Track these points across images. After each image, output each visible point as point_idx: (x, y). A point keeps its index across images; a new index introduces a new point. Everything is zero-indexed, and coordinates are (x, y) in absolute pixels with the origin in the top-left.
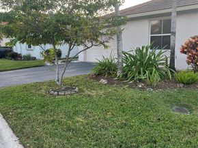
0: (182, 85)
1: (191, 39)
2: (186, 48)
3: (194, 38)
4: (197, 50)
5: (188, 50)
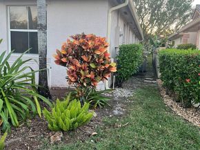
0: (59, 136)
1: (72, 40)
2: (65, 56)
3: (76, 39)
4: (82, 60)
5: (68, 59)
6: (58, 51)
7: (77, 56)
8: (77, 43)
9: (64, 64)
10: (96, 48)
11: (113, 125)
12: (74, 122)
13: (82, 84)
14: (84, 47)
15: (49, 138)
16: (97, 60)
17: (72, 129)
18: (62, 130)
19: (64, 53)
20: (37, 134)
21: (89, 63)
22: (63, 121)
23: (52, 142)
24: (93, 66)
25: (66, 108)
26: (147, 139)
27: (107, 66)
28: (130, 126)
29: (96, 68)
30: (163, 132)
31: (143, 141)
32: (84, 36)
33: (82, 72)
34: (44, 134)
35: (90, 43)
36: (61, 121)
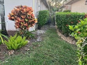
0: (13, 52)
1: (16, 8)
2: (13, 16)
3: (18, 8)
4: (21, 18)
5: (14, 17)
6: (10, 14)
7: (19, 16)
8: (18, 10)
9: (13, 20)
10: (27, 12)
11: (37, 46)
12: (19, 46)
13: (22, 29)
14: (22, 12)
15: (8, 53)
16: (28, 18)
17: (18, 49)
18: (14, 49)
19: (13, 14)
20: (2, 52)
21: (24, 19)
22: (14, 45)
23: (9, 55)
24: (26, 20)
25: (15, 40)
26: (51, 50)
27: (33, 20)
28: (44, 45)
29: (28, 21)
30: (57, 47)
31: (49, 51)
32: (22, 7)
33: (21, 23)
34: (5, 52)
35: (24, 10)
36: (13, 45)
